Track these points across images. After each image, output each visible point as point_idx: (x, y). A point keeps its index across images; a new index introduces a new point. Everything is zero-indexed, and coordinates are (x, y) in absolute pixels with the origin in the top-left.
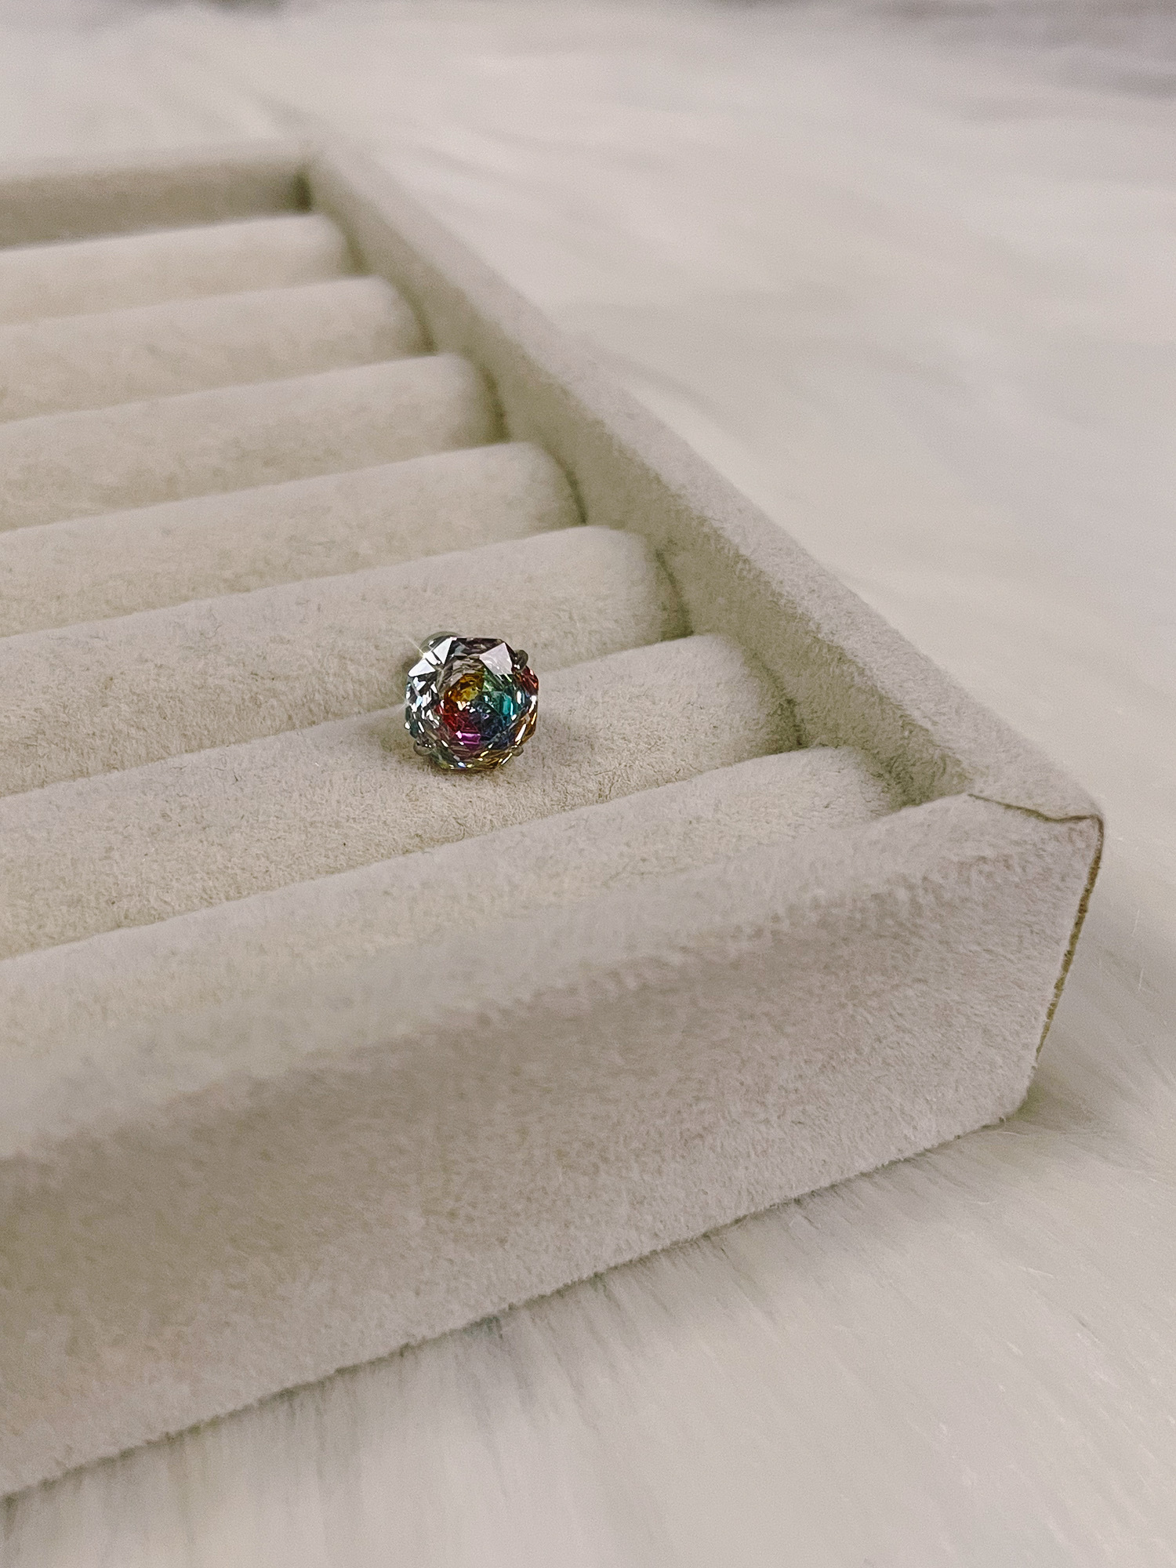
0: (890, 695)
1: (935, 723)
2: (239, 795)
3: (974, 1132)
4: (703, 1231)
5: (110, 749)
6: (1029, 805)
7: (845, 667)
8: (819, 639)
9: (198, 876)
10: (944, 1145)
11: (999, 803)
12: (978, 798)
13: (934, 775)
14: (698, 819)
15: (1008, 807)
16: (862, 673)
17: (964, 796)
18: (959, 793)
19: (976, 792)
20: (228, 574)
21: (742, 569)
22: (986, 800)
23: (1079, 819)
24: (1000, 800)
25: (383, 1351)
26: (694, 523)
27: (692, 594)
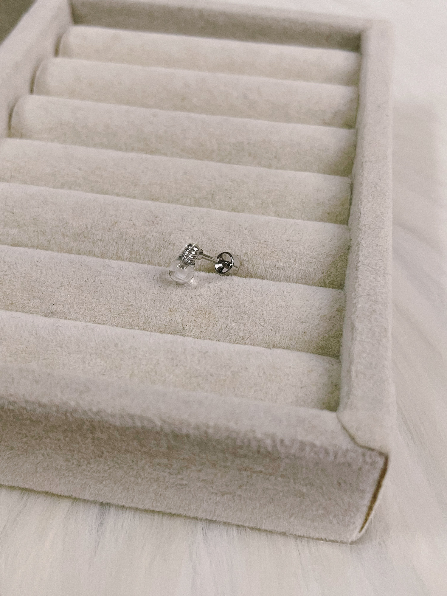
6: (352, 433)
7: (350, 334)
8: (352, 317)
11: (342, 425)
15: (345, 428)
16: (352, 339)
17: (335, 415)
18: (334, 411)
22: (340, 421)
23: (371, 449)
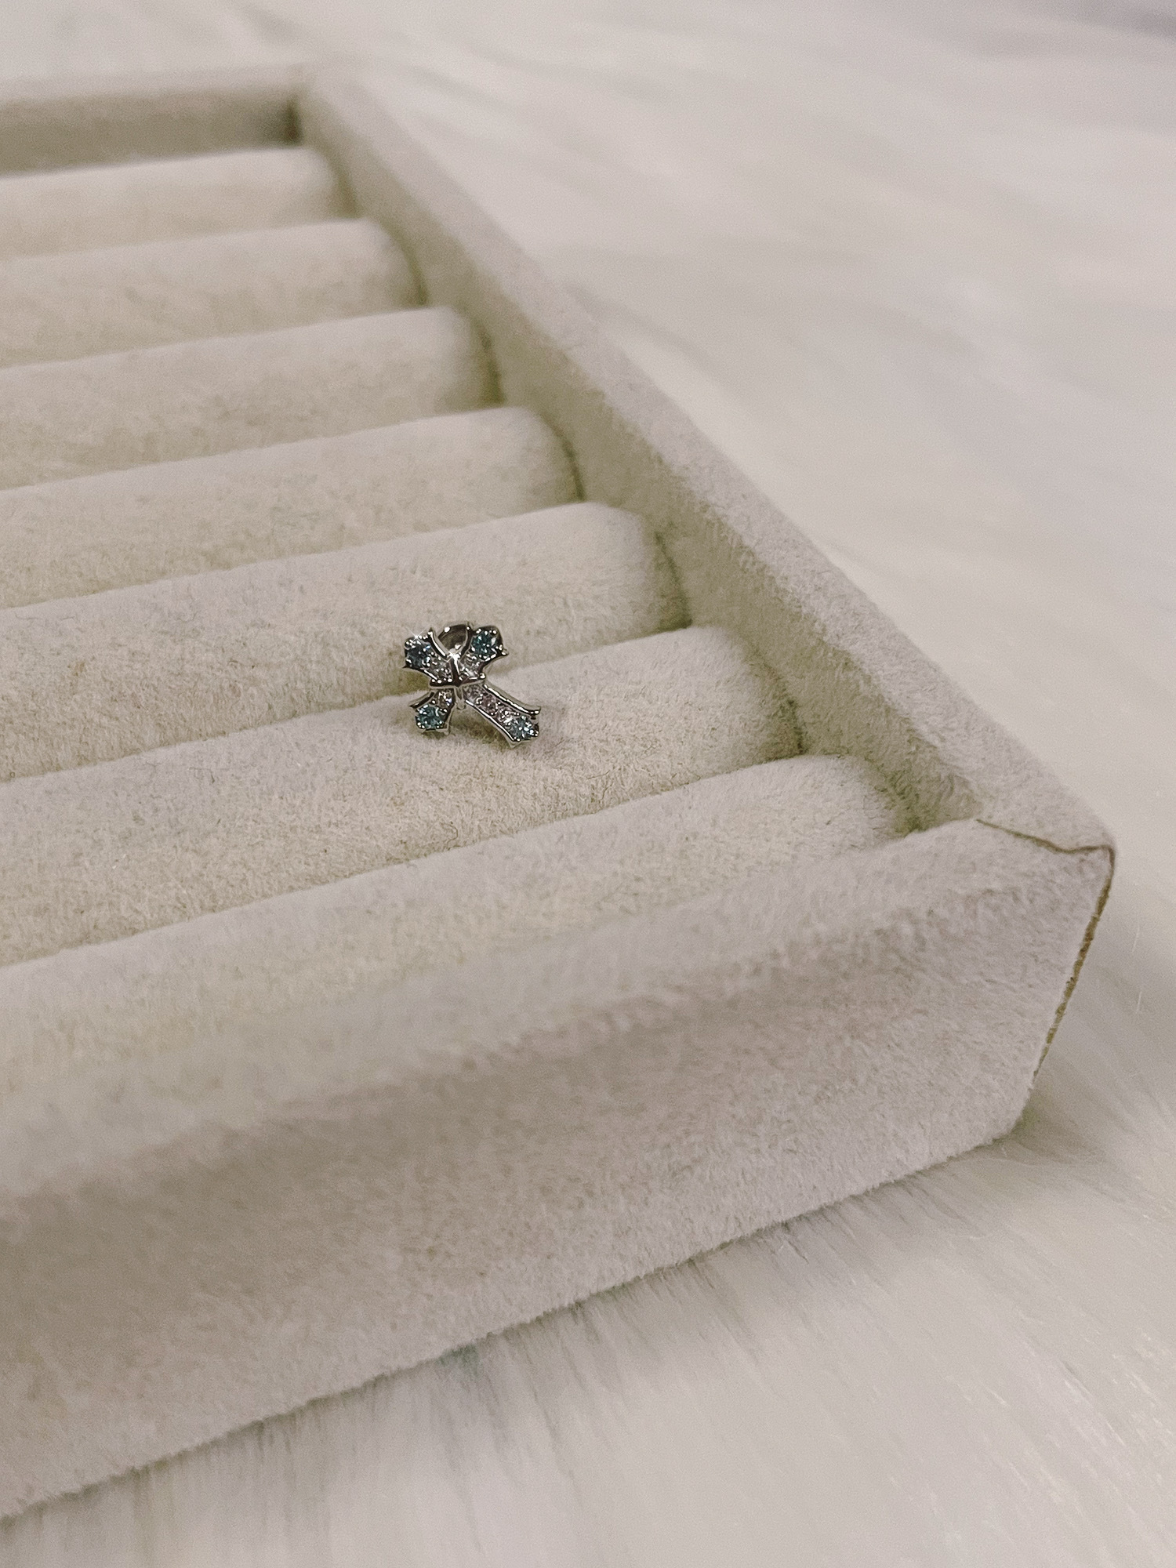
0: (897, 707)
1: (943, 740)
2: (215, 796)
3: (968, 1153)
4: (688, 1255)
5: (81, 741)
6: (1040, 835)
7: (851, 675)
8: (823, 642)
9: (171, 884)
10: (937, 1167)
11: (1008, 832)
12: (987, 824)
13: (940, 795)
14: (695, 836)
15: (1018, 835)
16: (868, 680)
17: (972, 822)
18: (967, 817)
19: (984, 819)
20: (207, 546)
21: (745, 562)
22: (994, 827)
23: (1091, 849)
24: (1009, 828)
25: (357, 1383)
26: (697, 509)
27: (692, 582)
